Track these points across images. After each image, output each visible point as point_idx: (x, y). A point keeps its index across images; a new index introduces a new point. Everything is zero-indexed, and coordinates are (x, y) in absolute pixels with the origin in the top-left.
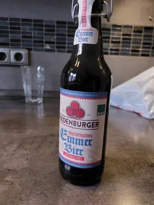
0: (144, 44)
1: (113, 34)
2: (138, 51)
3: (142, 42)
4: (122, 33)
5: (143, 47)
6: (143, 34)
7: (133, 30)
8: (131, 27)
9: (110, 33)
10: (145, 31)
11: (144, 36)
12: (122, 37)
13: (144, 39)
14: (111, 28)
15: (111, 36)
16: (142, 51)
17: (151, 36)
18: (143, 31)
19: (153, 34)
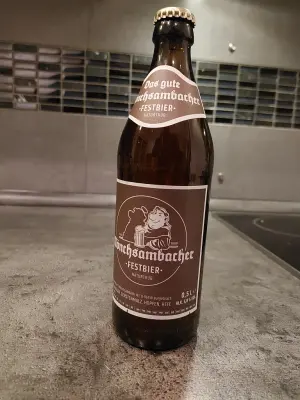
0: (221, 97)
2: (210, 112)
3: (217, 94)
5: (219, 105)
6: (217, 79)
7: (197, 69)
8: (194, 63)
10: (221, 73)
11: (221, 81)
13: (220, 89)
16: (218, 112)
17: (235, 82)
18: (218, 72)
19: (238, 79)
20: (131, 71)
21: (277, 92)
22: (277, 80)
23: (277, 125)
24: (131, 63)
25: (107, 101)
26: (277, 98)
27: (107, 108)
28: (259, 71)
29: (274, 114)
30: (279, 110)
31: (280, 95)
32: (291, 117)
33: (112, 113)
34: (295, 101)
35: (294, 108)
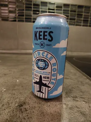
1: (41, 8)
4: (48, 8)
6: (63, 9)
7: (56, 6)
8: (54, 4)
9: (39, 8)
10: (64, 7)
11: (64, 10)
12: (48, 11)
14: (40, 4)
15: (40, 10)
17: (69, 10)
19: (70, 9)
20: (32, 6)
21: (83, 14)
22: (83, 10)
23: (83, 26)
24: (32, 4)
25: (24, 17)
26: (83, 16)
27: (24, 20)
28: (77, 6)
29: (82, 22)
30: (84, 21)
31: (84, 15)
32: (88, 23)
33: (26, 21)
34: (90, 17)
35: (89, 20)
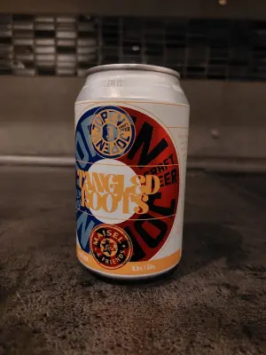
2: (202, 69)
5: (211, 62)
12: (164, 42)
16: (210, 69)
20: (121, 32)
